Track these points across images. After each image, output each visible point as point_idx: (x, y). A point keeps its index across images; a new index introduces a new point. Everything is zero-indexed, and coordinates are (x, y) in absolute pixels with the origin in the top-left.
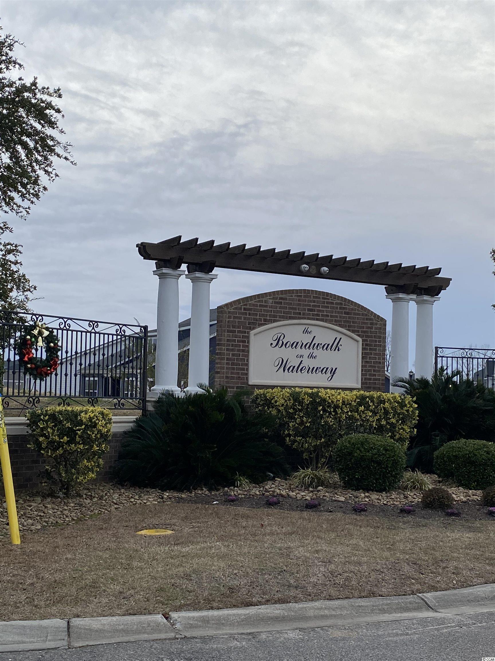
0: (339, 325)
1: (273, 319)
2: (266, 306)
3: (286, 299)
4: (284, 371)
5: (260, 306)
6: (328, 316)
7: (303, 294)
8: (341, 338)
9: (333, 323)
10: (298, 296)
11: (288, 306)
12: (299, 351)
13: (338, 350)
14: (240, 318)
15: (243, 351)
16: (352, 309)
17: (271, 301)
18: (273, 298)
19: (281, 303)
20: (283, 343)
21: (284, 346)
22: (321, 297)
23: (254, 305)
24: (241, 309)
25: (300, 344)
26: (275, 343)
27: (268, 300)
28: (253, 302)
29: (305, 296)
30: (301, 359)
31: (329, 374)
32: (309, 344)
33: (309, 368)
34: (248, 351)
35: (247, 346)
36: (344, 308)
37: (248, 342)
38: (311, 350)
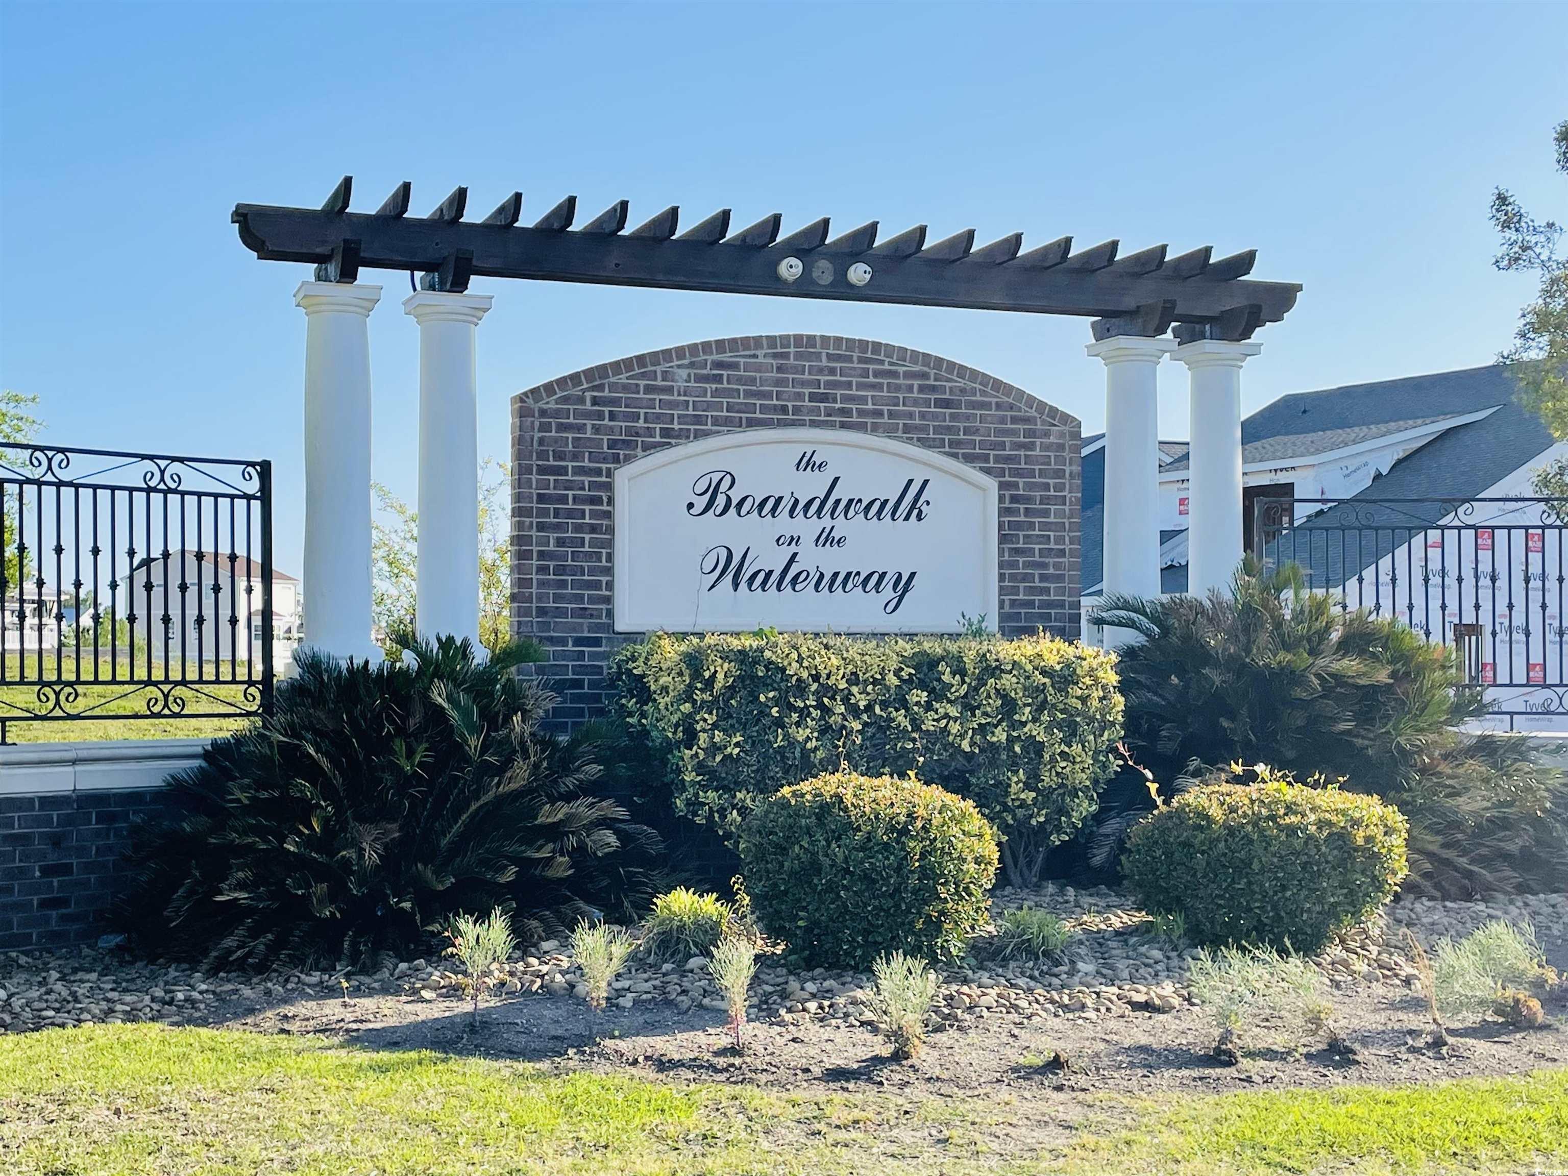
0: (919, 439)
1: (692, 427)
2: (669, 390)
3: (735, 366)
4: (736, 585)
6: (880, 414)
7: (792, 350)
8: (926, 482)
9: (900, 434)
10: (775, 356)
11: (741, 388)
12: (783, 524)
13: (919, 518)
14: (581, 428)
15: (593, 529)
16: (963, 391)
17: (684, 373)
18: (692, 365)
19: (718, 379)
20: (729, 499)
21: (732, 511)
22: (855, 355)
23: (625, 388)
24: (582, 400)
25: (786, 504)
26: (701, 503)
27: (675, 370)
28: (622, 378)
29: (798, 356)
30: (793, 548)
31: (888, 593)
32: (817, 503)
33: (822, 576)
34: (611, 530)
35: (609, 515)
36: (933, 389)
37: (611, 501)
38: (827, 522)
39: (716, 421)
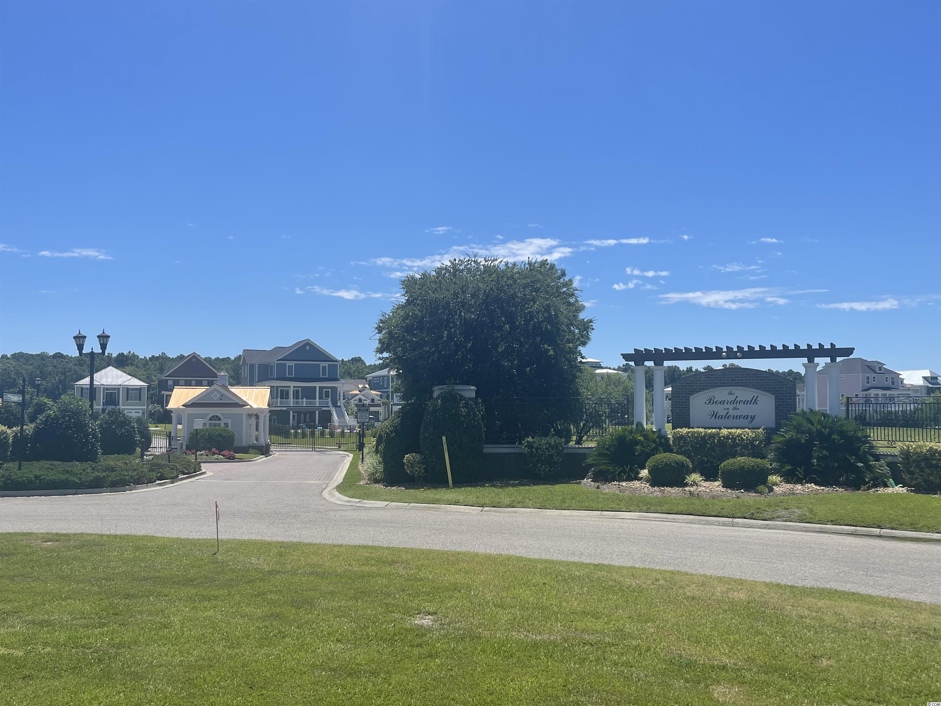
0: (756, 388)
1: (706, 388)
2: (700, 381)
3: (714, 375)
4: (715, 419)
5: (696, 381)
6: (746, 383)
7: (726, 371)
8: (758, 396)
9: (751, 387)
10: (723, 372)
11: (716, 379)
12: (726, 406)
13: (756, 404)
14: (683, 389)
15: (685, 408)
16: (766, 377)
17: (704, 377)
18: (705, 375)
19: (711, 378)
20: (714, 401)
21: (714, 403)
22: (741, 371)
23: (691, 381)
24: (683, 384)
25: (726, 402)
26: (708, 402)
27: (702, 377)
28: (691, 379)
29: (728, 372)
30: (728, 411)
31: (749, 419)
32: (733, 401)
33: (734, 416)
34: (689, 408)
35: (689, 405)
36: (759, 377)
37: (689, 402)
38: (735, 405)
39: (710, 386)
